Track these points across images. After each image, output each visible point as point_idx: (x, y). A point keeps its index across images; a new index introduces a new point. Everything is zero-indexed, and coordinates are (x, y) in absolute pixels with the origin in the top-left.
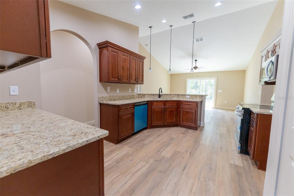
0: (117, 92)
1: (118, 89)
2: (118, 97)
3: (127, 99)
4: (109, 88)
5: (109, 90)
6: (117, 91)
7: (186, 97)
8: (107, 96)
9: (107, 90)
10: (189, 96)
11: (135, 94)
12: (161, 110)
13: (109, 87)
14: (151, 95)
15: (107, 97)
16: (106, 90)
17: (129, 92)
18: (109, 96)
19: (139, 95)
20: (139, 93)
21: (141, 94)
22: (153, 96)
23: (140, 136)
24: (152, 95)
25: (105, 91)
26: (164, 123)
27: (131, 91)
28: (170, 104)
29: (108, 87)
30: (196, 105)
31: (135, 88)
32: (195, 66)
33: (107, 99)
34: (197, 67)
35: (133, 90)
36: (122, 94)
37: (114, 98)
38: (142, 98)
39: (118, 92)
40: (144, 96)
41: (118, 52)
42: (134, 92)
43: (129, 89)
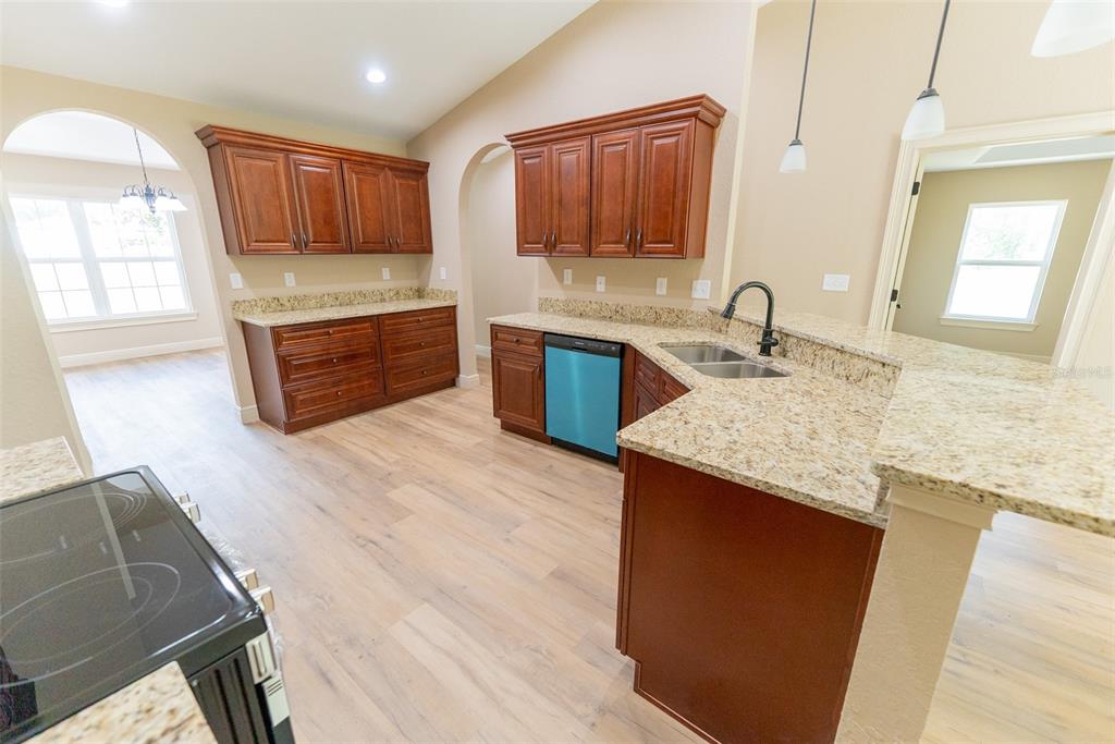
0: (595, 289)
1: (601, 280)
2: (594, 306)
4: (568, 273)
5: (568, 279)
6: (596, 283)
9: (564, 280)
11: (694, 307)
13: (570, 271)
15: (558, 300)
16: (560, 278)
17: (658, 292)
19: (713, 312)
25: (556, 282)
27: (669, 287)
29: (566, 271)
31: (697, 279)
33: (559, 310)
35: (684, 286)
36: (615, 299)
37: (582, 309)
39: (601, 287)
40: (727, 326)
41: (543, 152)
42: (690, 298)
43: (659, 280)
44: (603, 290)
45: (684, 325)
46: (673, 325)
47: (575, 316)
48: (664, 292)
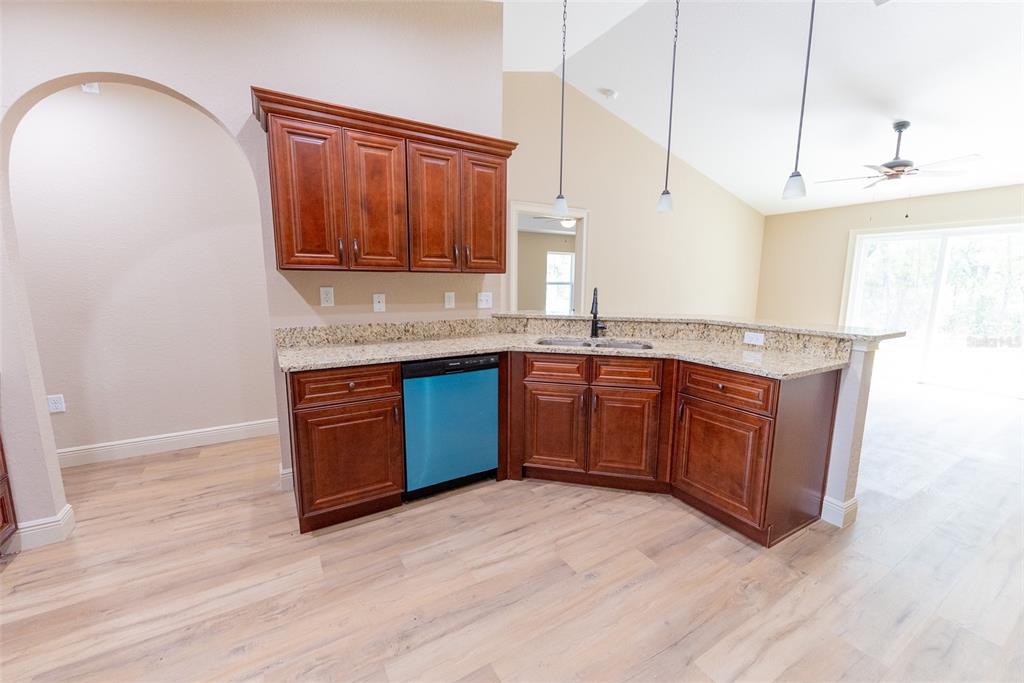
1: (379, 298)
2: (376, 329)
3: (431, 337)
4: (328, 293)
5: (328, 301)
6: (372, 303)
7: (746, 341)
8: (319, 326)
9: (319, 304)
10: (761, 336)
11: (482, 316)
12: (569, 400)
13: (330, 289)
14: (557, 320)
15: (315, 328)
16: (315, 301)
17: (447, 306)
18: (325, 326)
19: (500, 318)
20: (502, 312)
21: (511, 318)
22: (567, 329)
23: (432, 511)
24: (561, 323)
25: (307, 305)
26: (586, 467)
27: (457, 301)
28: (621, 373)
29: (324, 290)
30: (766, 399)
31: (481, 291)
32: (890, 159)
33: (318, 339)
34: (906, 164)
35: (470, 298)
36: (401, 317)
37: (357, 334)
38: (515, 332)
39: (379, 307)
40: (525, 326)
42: (477, 309)
43: (447, 294)
44: (384, 309)
45: (478, 334)
46: (466, 335)
47: (350, 344)
48: (453, 305)
